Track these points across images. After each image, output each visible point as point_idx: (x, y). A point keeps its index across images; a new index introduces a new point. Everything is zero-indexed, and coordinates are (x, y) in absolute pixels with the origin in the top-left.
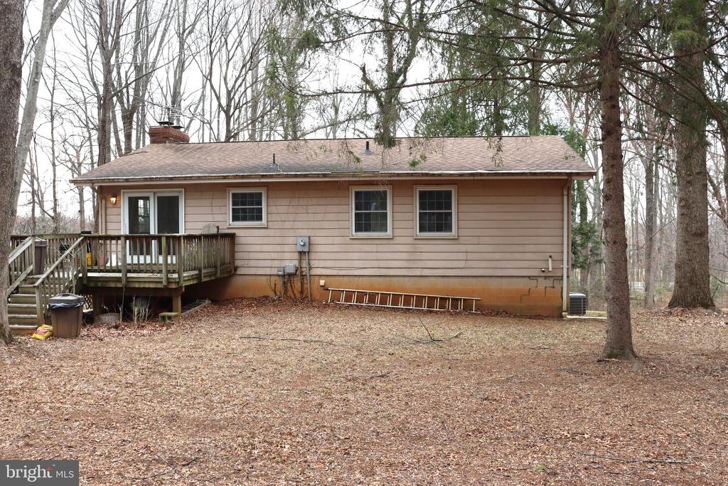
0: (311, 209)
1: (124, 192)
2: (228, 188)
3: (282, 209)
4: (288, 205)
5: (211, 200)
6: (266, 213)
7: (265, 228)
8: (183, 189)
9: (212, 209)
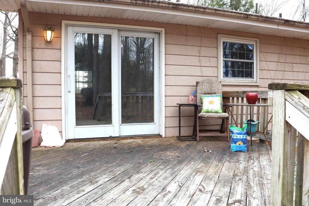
1: (67, 26)
2: (219, 35)
3: (272, 66)
4: (277, 61)
5: (199, 48)
6: (258, 69)
7: (257, 86)
8: (163, 30)
9: (200, 59)
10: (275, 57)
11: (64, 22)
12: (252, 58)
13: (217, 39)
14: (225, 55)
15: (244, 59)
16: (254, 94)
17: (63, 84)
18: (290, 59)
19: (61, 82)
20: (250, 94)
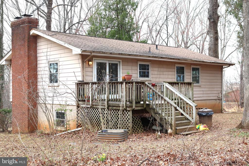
0: (165, 73)
1: (94, 59)
2: (138, 61)
3: (156, 73)
4: (157, 70)
5: (131, 67)
6: (151, 74)
7: (151, 81)
8: (121, 60)
9: (132, 71)
10: (157, 69)
11: (94, 58)
12: (148, 70)
13: (137, 63)
14: (140, 69)
15: (143, 70)
16: (154, 83)
17: (93, 76)
18: (162, 69)
19: (93, 75)
20: (153, 83)
